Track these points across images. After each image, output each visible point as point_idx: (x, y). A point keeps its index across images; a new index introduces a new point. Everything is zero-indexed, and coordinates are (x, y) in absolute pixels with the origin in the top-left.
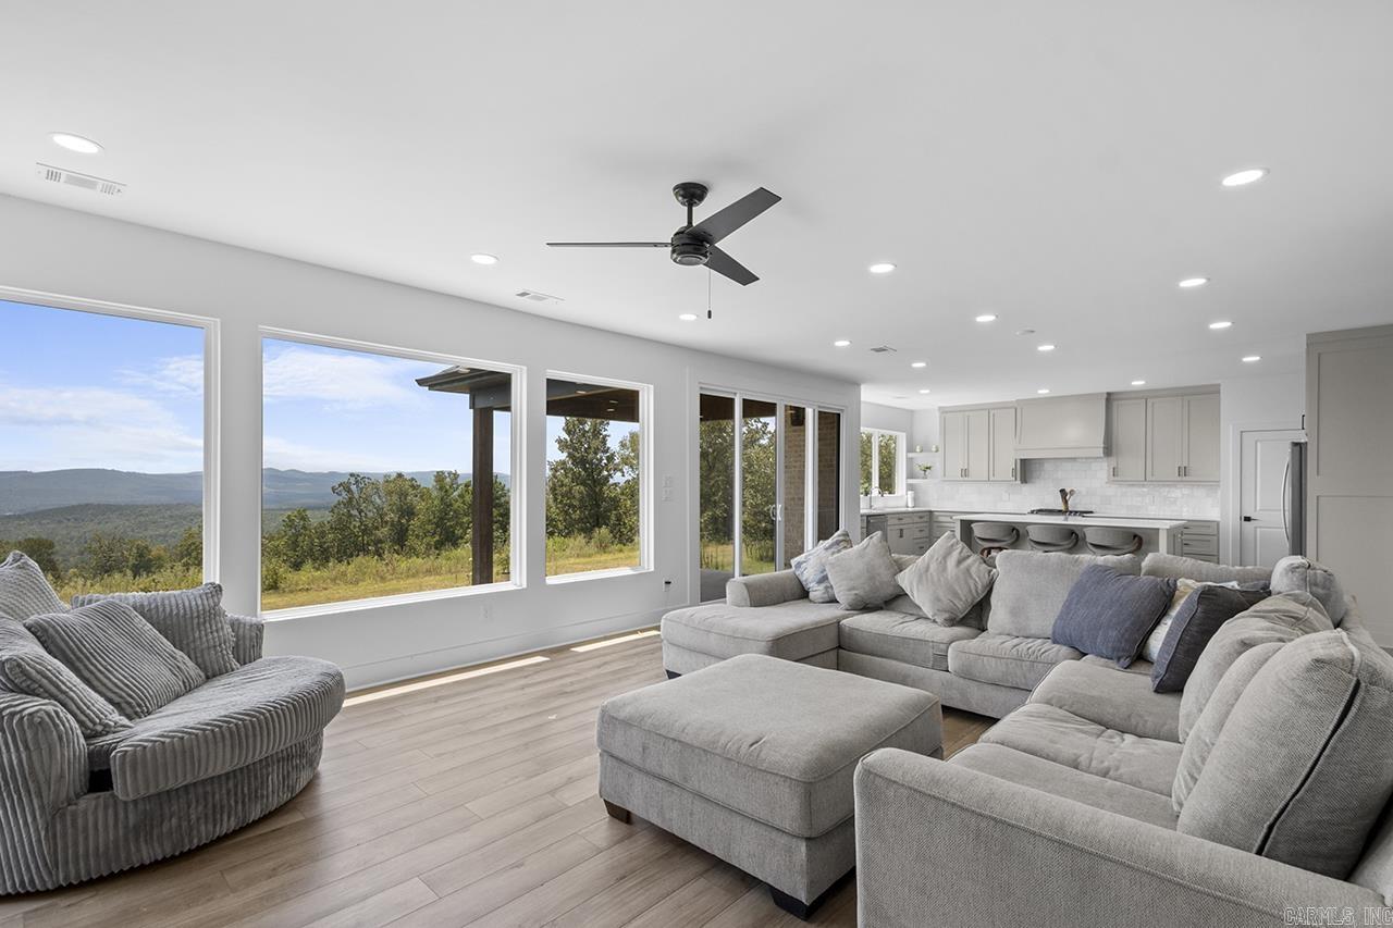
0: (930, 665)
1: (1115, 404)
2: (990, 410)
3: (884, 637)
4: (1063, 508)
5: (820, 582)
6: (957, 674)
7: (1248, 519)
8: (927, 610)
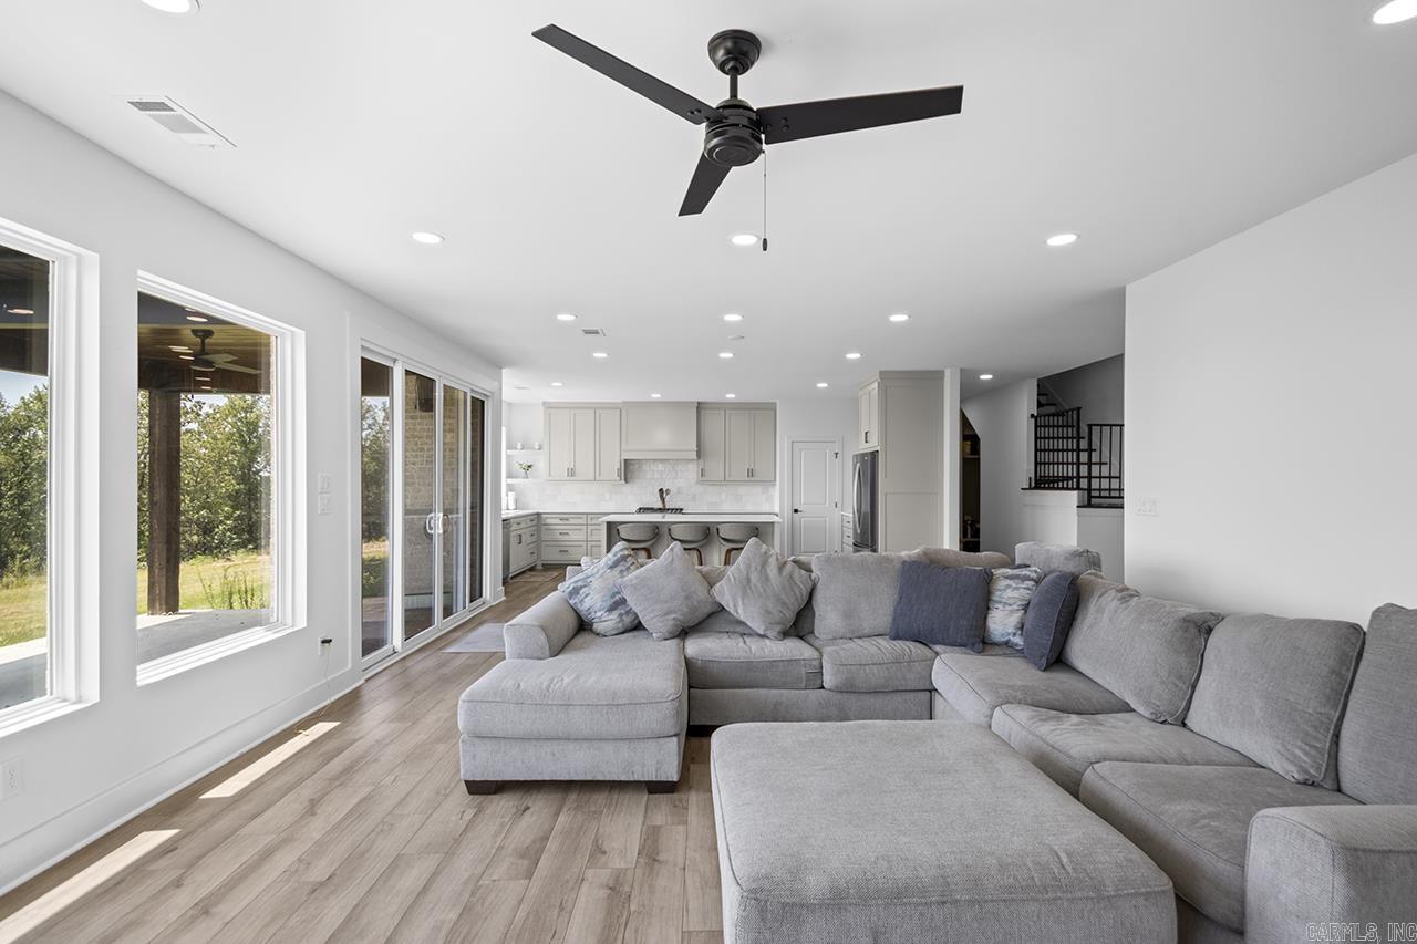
0: (803, 685)
1: (703, 412)
2: (596, 408)
3: (750, 665)
4: (661, 507)
5: (611, 609)
6: (838, 690)
7: (796, 511)
8: (757, 626)
